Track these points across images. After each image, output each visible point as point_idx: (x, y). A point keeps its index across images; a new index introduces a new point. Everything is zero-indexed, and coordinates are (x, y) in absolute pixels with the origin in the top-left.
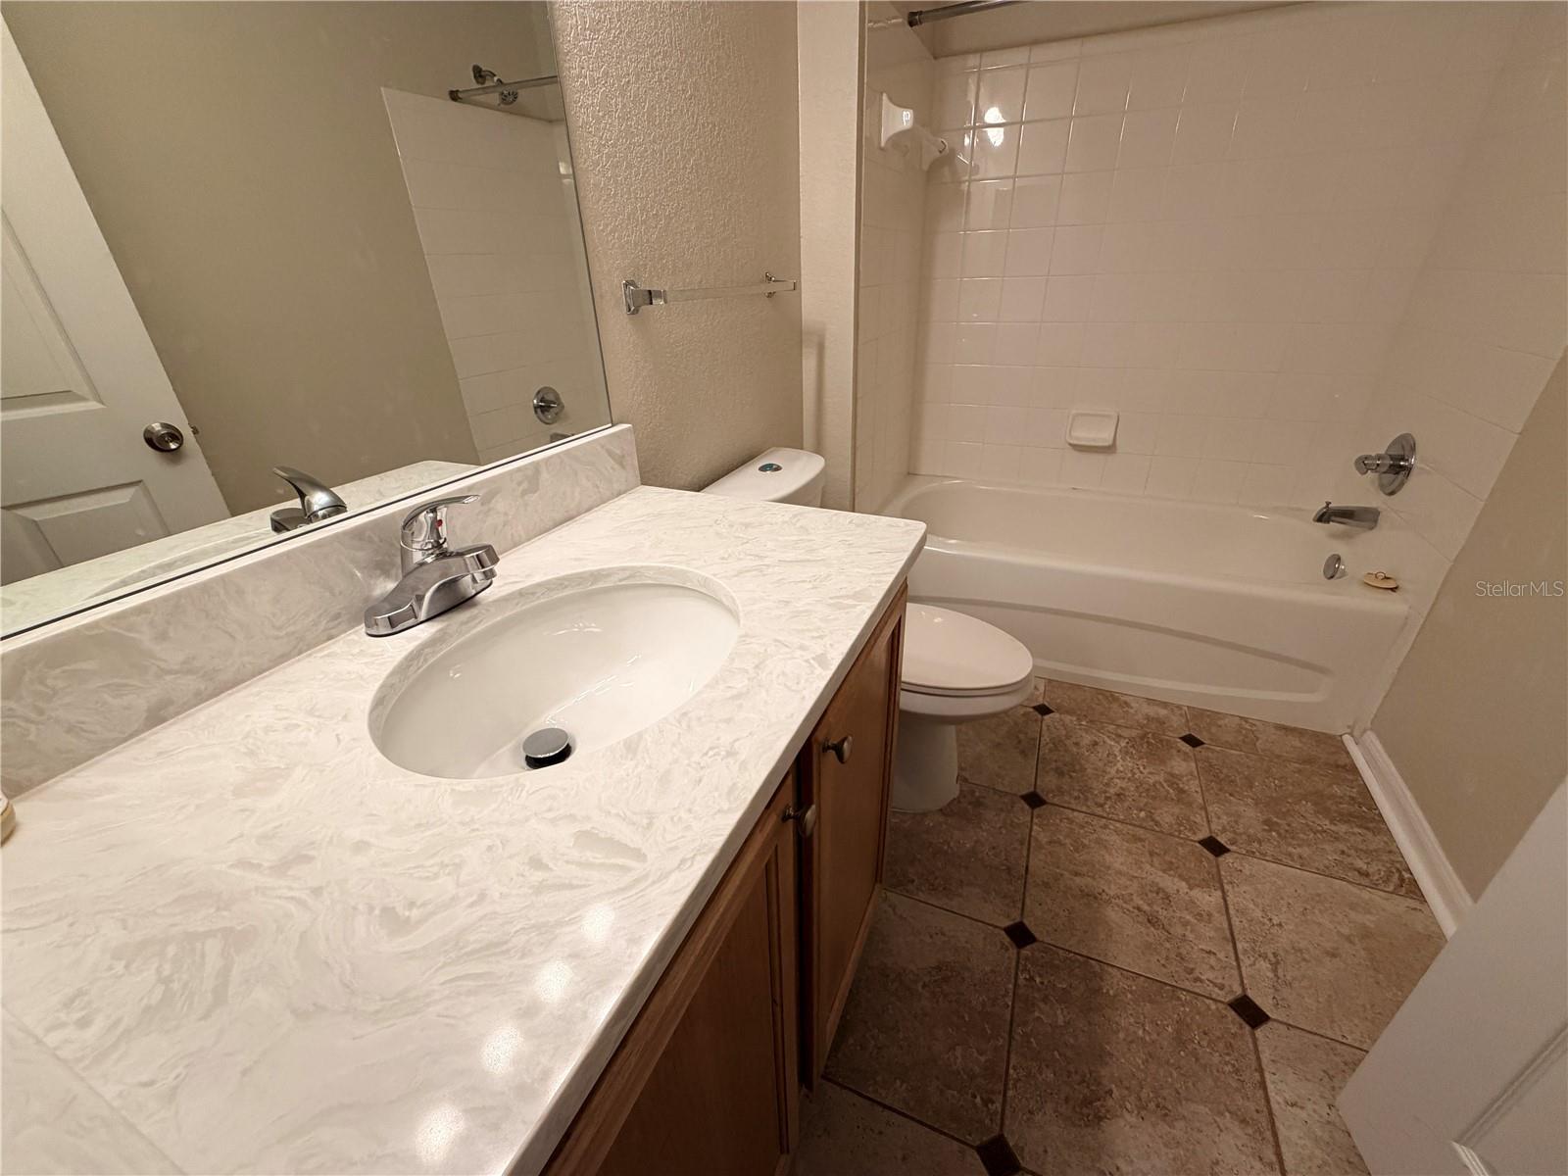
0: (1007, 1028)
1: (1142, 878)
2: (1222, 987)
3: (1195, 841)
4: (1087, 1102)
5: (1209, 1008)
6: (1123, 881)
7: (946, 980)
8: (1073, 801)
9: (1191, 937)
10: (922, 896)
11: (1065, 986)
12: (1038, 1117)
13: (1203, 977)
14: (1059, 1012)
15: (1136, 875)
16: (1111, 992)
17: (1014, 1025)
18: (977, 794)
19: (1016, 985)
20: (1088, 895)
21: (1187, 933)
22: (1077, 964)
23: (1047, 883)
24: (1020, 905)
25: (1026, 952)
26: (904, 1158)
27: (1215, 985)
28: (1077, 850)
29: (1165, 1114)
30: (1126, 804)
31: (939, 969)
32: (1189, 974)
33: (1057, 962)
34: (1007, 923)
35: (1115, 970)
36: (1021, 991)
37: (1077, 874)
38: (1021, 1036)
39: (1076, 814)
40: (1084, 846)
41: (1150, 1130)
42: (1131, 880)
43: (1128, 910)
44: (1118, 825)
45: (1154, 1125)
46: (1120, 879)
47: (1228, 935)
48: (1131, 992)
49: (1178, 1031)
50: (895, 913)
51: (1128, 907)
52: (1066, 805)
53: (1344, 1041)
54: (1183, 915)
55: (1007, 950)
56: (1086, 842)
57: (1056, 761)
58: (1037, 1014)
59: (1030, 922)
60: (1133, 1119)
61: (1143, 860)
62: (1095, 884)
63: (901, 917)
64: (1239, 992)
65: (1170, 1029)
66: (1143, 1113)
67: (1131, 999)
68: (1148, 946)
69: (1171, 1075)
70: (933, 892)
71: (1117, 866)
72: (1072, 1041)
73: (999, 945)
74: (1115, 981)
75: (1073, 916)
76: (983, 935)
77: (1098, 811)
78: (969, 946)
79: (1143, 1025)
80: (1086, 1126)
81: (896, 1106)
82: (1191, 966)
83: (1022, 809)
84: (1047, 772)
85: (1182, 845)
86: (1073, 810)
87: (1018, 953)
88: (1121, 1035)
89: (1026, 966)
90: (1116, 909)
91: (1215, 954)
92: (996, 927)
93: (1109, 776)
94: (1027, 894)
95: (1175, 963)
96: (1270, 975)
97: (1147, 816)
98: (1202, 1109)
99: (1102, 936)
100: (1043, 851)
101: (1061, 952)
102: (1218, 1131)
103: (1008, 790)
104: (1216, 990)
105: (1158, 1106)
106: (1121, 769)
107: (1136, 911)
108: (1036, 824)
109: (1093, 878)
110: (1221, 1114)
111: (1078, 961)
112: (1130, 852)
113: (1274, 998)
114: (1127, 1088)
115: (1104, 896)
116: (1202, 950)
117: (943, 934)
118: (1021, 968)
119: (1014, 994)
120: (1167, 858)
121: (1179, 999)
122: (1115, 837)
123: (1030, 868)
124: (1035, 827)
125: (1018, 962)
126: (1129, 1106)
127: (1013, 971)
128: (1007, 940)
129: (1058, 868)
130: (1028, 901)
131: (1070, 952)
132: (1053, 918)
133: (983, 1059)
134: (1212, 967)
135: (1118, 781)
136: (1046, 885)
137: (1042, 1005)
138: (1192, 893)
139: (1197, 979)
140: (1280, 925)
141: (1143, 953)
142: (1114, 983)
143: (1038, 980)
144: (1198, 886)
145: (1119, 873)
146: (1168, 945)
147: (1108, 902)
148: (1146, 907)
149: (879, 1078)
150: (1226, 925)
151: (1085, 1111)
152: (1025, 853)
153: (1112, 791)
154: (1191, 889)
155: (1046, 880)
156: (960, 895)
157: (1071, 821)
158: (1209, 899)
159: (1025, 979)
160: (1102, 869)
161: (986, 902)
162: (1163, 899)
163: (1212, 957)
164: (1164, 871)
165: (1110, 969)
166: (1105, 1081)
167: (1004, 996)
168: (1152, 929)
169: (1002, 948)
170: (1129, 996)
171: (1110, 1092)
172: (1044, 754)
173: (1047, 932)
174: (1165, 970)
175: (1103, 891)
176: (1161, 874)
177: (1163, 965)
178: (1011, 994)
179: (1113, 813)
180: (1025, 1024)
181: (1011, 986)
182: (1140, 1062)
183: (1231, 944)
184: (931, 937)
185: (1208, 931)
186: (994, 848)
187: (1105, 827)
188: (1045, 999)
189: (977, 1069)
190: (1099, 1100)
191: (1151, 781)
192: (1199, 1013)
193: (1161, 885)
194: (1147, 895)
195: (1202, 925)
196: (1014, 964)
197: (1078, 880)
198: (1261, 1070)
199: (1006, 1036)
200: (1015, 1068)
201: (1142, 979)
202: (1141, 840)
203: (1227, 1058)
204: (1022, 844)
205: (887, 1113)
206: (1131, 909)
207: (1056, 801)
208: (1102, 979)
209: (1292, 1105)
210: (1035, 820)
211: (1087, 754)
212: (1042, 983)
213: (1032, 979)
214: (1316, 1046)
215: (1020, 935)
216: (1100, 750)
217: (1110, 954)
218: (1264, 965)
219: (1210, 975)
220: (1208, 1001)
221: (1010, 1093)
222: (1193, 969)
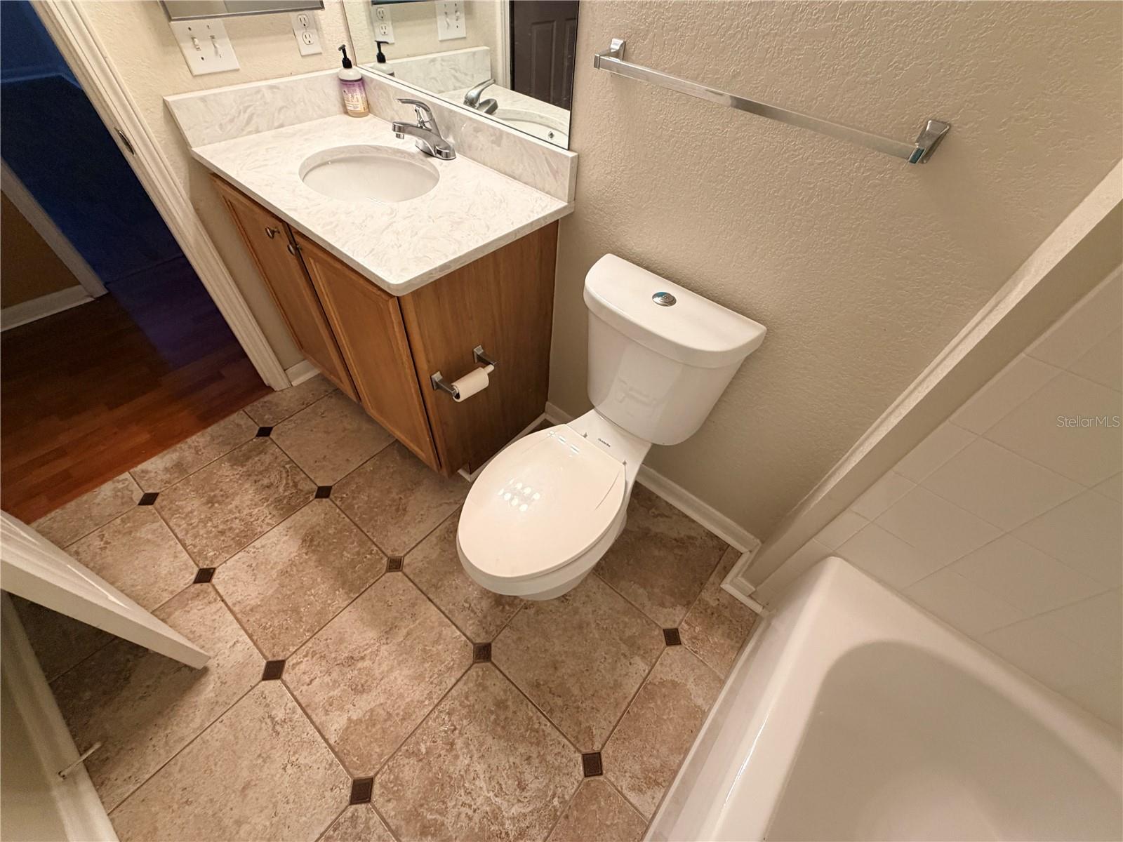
0: (360, 526)
1: (378, 684)
2: (294, 666)
3: (376, 775)
4: (312, 540)
5: (294, 645)
6: (385, 667)
7: (397, 510)
8: (466, 688)
9: (327, 679)
10: (447, 523)
11: (357, 568)
12: (323, 516)
13: (306, 659)
14: (349, 556)
15: (382, 682)
16: (337, 592)
17: (359, 530)
18: (507, 608)
19: (374, 543)
20: (391, 629)
21: (329, 678)
22: (361, 585)
23: (413, 607)
24: (411, 577)
25: (385, 560)
26: (348, 460)
27: (298, 663)
28: (424, 650)
29: (283, 573)
30: (440, 742)
31: (405, 510)
32: (313, 651)
33: (369, 574)
34: (406, 561)
35: (345, 606)
36: (370, 543)
37: (408, 634)
38: (352, 529)
39: (453, 681)
40: (424, 660)
41: (283, 561)
42: (383, 672)
43: (366, 649)
44: (426, 711)
45: (284, 563)
46: (387, 665)
47: (309, 712)
48: (329, 604)
49: (298, 613)
50: (446, 503)
51: (368, 651)
52: (464, 678)
53: (220, 720)
54: (339, 689)
55: (392, 551)
56: (427, 665)
57: (515, 712)
58: (355, 544)
59: (398, 576)
60: (292, 555)
61: (389, 702)
62: (394, 641)
63: (441, 505)
64: (285, 676)
65: (302, 610)
66: (291, 562)
67: (327, 601)
68: (341, 641)
69: (290, 590)
70: (446, 530)
71: (396, 673)
72: (334, 552)
73: (397, 548)
74: (341, 601)
75: (386, 606)
76: (407, 543)
77: (446, 705)
78: (406, 531)
79: (314, 596)
80: (306, 533)
81: (365, 465)
82: (315, 658)
83: (478, 635)
84: (505, 691)
85: (381, 756)
86: (458, 681)
87: (386, 555)
88: (319, 580)
89: (379, 555)
90: (372, 642)
91: (308, 685)
92: (408, 553)
93: (475, 757)
94: (414, 587)
95: (323, 649)
96: (273, 713)
97: (419, 750)
98: (270, 592)
99: (365, 615)
100: (437, 624)
101: (372, 581)
102: (260, 592)
103: (500, 636)
104: (295, 661)
105: (287, 571)
106: (477, 782)
107: (362, 654)
108: (460, 637)
109: (399, 645)
110: (262, 600)
111: (363, 587)
112: (401, 696)
113: (265, 698)
114: (301, 563)
115: (384, 641)
116: (316, 678)
117: (419, 522)
118: (379, 552)
119: (371, 539)
120: (378, 726)
121: (308, 631)
122: (417, 696)
123: (430, 603)
124: (458, 633)
125: (383, 552)
126: (297, 558)
127: (380, 546)
128: (397, 554)
129: (419, 624)
130: (411, 584)
131: (370, 586)
132: (392, 591)
133: (356, 506)
134: (304, 673)
135: (467, 762)
136: (413, 605)
137: (357, 549)
138: (345, 717)
139: (306, 656)
140: (284, 769)
141: (340, 633)
142: (340, 600)
143: (368, 556)
144: (347, 728)
145: (391, 670)
146: (333, 655)
147: (379, 639)
148: (360, 665)
149: (378, 462)
150: (314, 716)
151: (310, 537)
152: (443, 609)
153: (459, 743)
154: (349, 719)
155: (416, 607)
156: (436, 545)
157: (450, 669)
158: (336, 724)
159: (373, 550)
160: (401, 659)
161: (424, 557)
162: (357, 685)
163: (308, 680)
164: (372, 710)
165: (347, 603)
166: (311, 555)
167: (373, 533)
168: (346, 655)
169: (394, 549)
170: (329, 602)
171: (306, 554)
172: (527, 705)
173: (387, 582)
174: (325, 637)
175: (387, 644)
176: (373, 704)
177: (326, 640)
178: (372, 537)
179: (437, 717)
180: (356, 535)
181: (375, 540)
182: (305, 579)
183: (304, 705)
184: (422, 515)
185: (321, 698)
186: (456, 588)
187: (430, 697)
188: (358, 553)
189: (354, 502)
190: (309, 546)
191: (450, 804)
192: (295, 635)
193: (365, 696)
194: (367, 675)
195: (326, 697)
196: (383, 549)
197: (404, 631)
198: (255, 644)
199: (358, 523)
200: (344, 518)
201: (331, 618)
202: (404, 719)
203: (271, 629)
204: (450, 611)
205: (365, 461)
206: (365, 652)
207: (473, 672)
208: (346, 593)
209: (235, 643)
210: (464, 638)
211: (512, 760)
212: (366, 557)
213: (371, 554)
214: (235, 693)
215: (395, 565)
216: (510, 782)
217: (352, 610)
218: (280, 715)
219: (302, 666)
220: (296, 648)
221: (338, 510)
222: (313, 657)
